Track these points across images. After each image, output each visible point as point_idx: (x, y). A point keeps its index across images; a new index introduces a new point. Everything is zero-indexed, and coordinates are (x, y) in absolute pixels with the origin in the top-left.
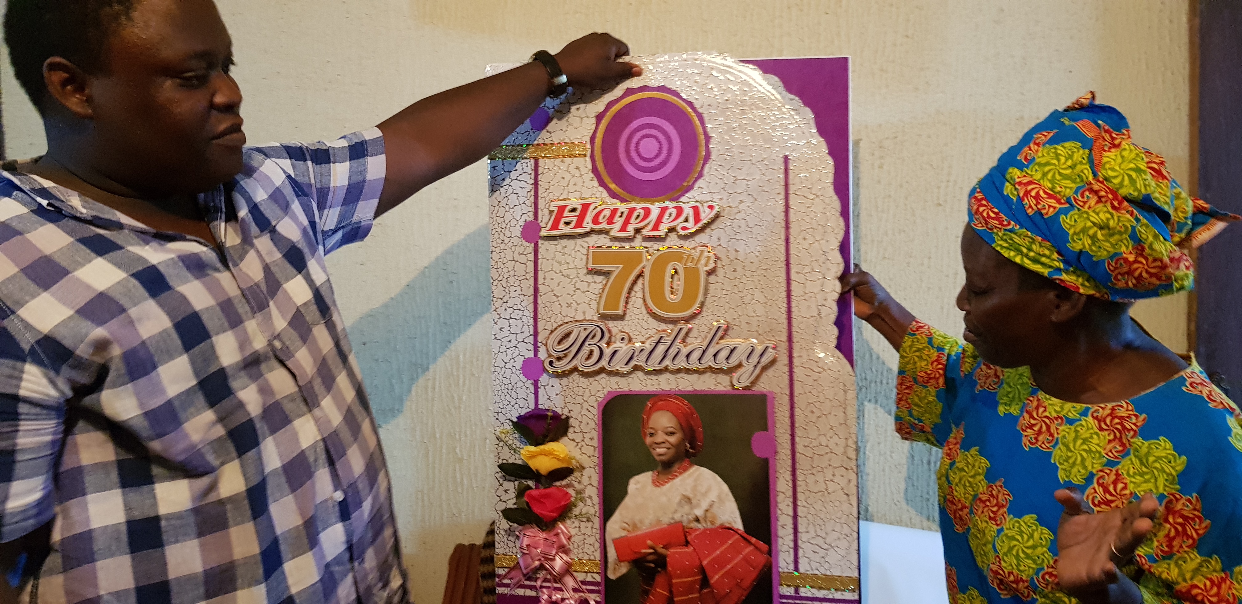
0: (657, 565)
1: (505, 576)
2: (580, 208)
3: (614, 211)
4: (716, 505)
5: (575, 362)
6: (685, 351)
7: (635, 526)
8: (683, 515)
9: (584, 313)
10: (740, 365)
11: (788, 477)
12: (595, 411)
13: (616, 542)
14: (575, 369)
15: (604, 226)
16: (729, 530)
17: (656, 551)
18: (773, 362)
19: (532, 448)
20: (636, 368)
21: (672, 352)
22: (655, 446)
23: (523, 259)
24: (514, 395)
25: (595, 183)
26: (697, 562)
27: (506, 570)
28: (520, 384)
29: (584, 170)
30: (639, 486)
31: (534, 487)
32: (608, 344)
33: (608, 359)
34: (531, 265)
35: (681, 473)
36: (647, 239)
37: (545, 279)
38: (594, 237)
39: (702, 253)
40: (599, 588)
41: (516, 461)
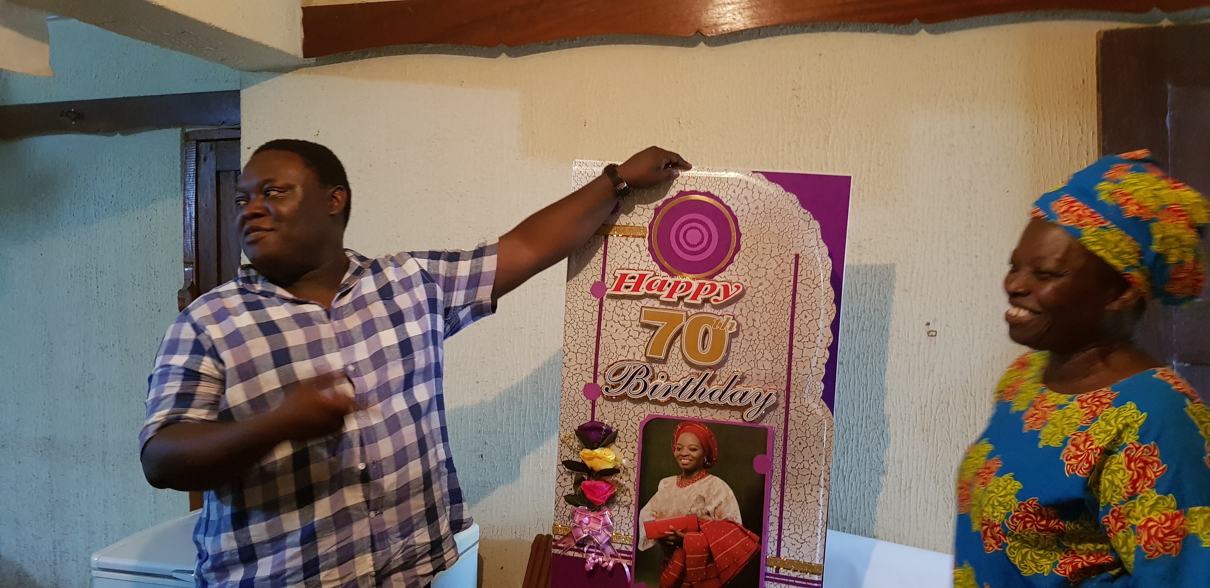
0: (675, 544)
1: (560, 541)
2: (638, 276)
3: (664, 283)
4: (723, 504)
5: (625, 390)
6: (709, 391)
7: (661, 514)
8: (697, 509)
9: (634, 354)
10: (750, 405)
11: (778, 488)
12: (637, 428)
13: (646, 524)
14: (625, 396)
15: (655, 292)
16: (731, 523)
17: (675, 534)
18: (775, 406)
19: (587, 451)
20: (672, 400)
21: (700, 390)
22: (681, 457)
23: (591, 309)
24: (576, 409)
25: (651, 258)
26: (706, 544)
27: (561, 537)
28: (581, 402)
29: (642, 248)
30: (666, 485)
31: (586, 479)
32: (651, 380)
33: (650, 391)
34: (596, 315)
35: (698, 479)
36: (687, 305)
37: (606, 326)
38: (647, 299)
39: (728, 319)
40: (631, 556)
41: (574, 459)
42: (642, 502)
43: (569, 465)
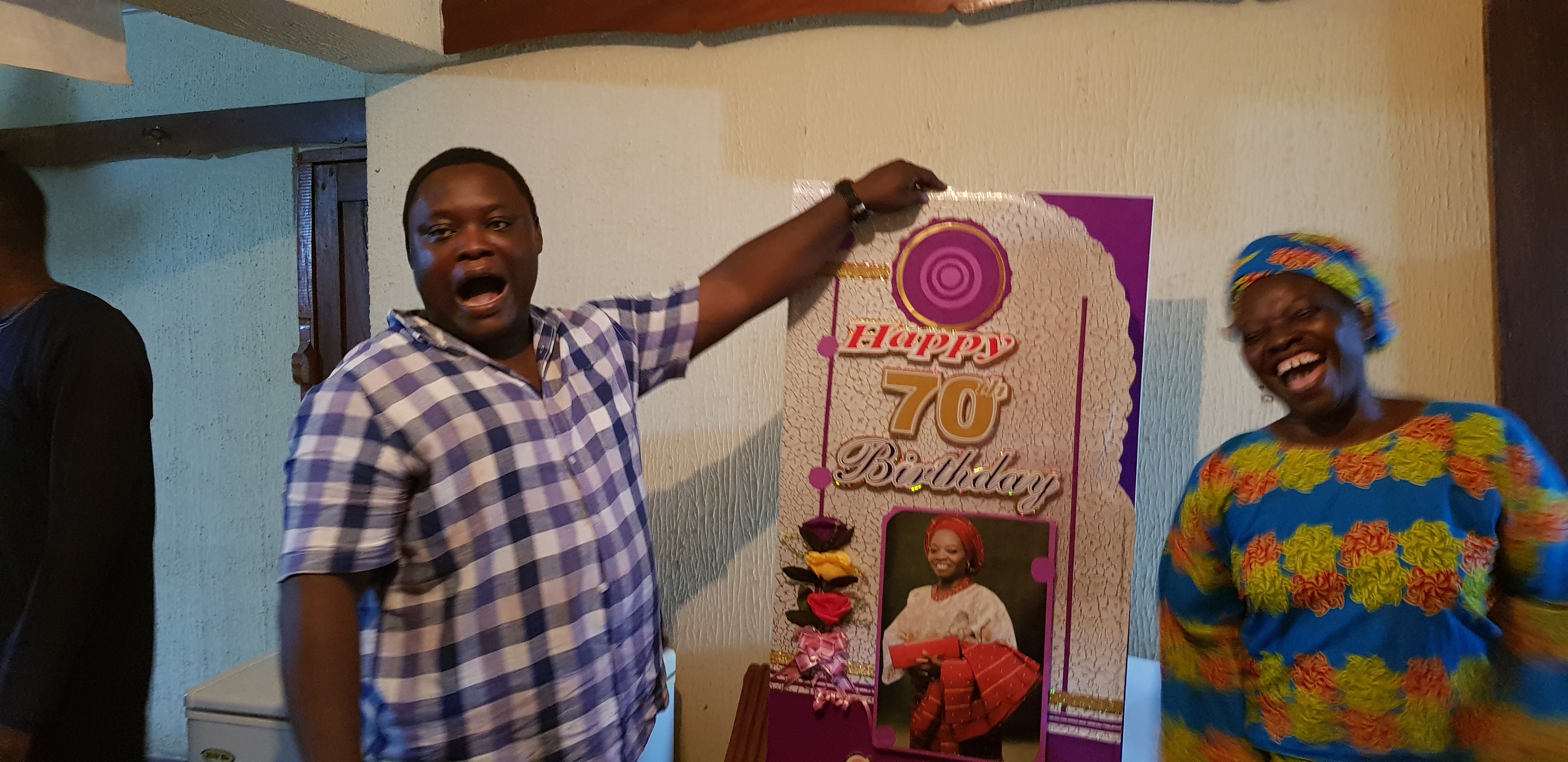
0: (930, 675)
1: (780, 673)
2: (878, 329)
3: (912, 336)
4: (991, 624)
5: (863, 475)
6: (971, 476)
7: (911, 636)
8: (958, 629)
9: (874, 429)
10: (1026, 493)
11: (1064, 601)
12: (879, 524)
13: (892, 650)
14: (863, 483)
15: (901, 348)
16: (1002, 647)
17: (930, 661)
18: (1058, 494)
19: (815, 554)
20: (925, 487)
21: (960, 474)
22: (936, 562)
23: (817, 372)
24: (800, 502)
25: (895, 305)
26: (970, 676)
27: (781, 667)
28: (806, 492)
29: (884, 292)
30: (918, 599)
31: (814, 591)
32: (897, 463)
33: (896, 476)
34: (825, 380)
35: (959, 590)
36: (942, 364)
37: (838, 393)
38: (891, 358)
39: (996, 383)
40: (873, 691)
41: (799, 565)
42: (886, 620)
43: (793, 573)
